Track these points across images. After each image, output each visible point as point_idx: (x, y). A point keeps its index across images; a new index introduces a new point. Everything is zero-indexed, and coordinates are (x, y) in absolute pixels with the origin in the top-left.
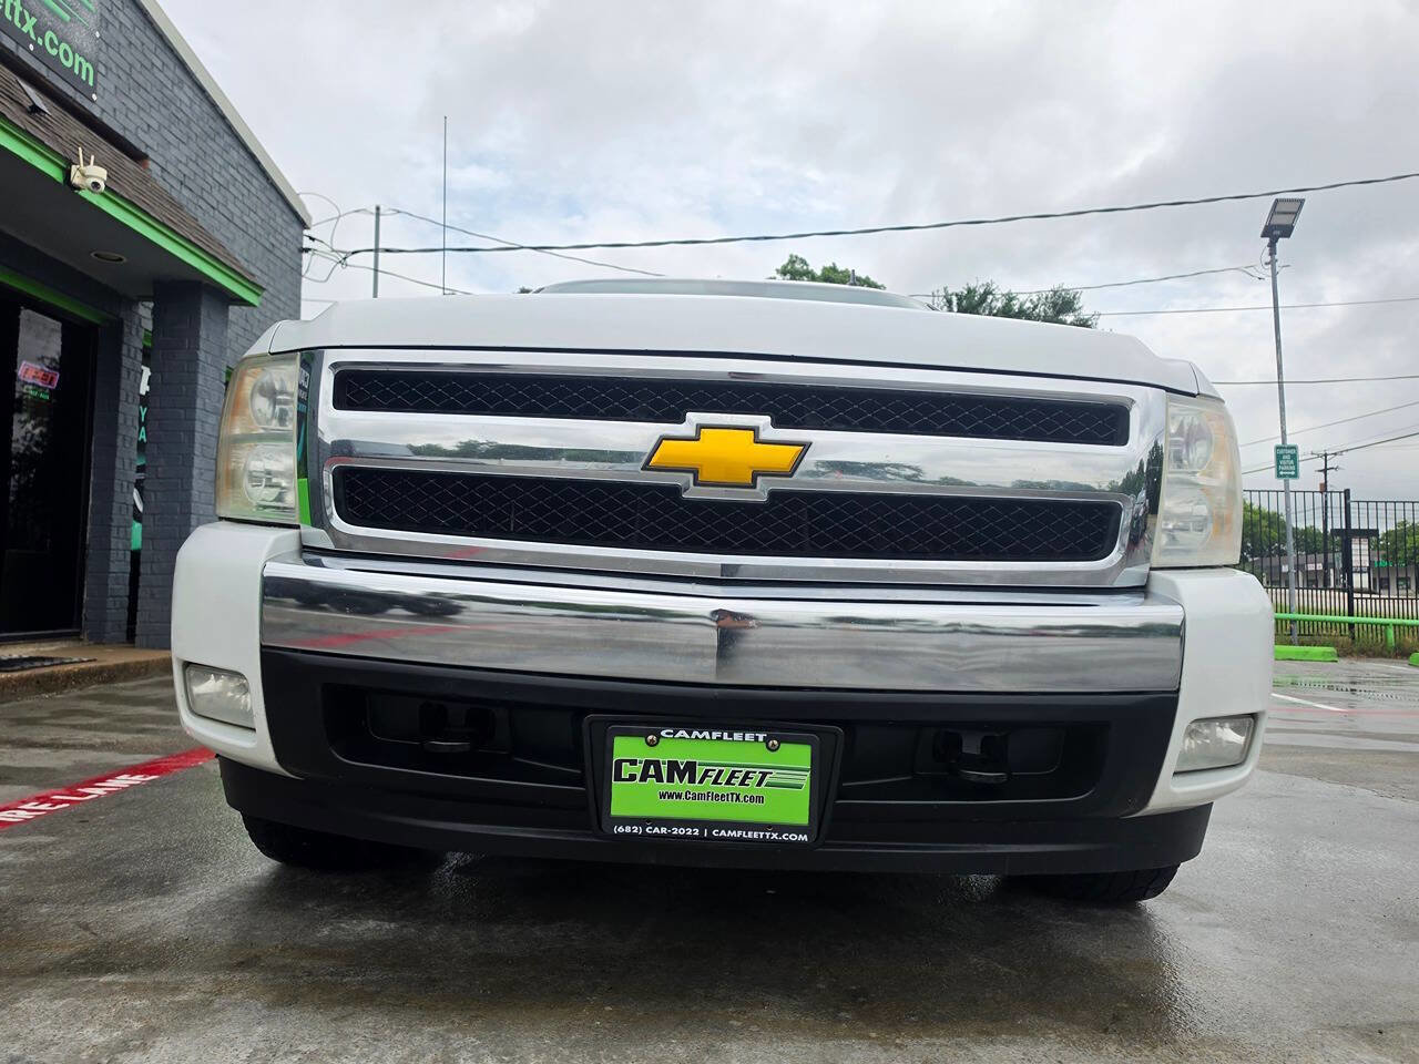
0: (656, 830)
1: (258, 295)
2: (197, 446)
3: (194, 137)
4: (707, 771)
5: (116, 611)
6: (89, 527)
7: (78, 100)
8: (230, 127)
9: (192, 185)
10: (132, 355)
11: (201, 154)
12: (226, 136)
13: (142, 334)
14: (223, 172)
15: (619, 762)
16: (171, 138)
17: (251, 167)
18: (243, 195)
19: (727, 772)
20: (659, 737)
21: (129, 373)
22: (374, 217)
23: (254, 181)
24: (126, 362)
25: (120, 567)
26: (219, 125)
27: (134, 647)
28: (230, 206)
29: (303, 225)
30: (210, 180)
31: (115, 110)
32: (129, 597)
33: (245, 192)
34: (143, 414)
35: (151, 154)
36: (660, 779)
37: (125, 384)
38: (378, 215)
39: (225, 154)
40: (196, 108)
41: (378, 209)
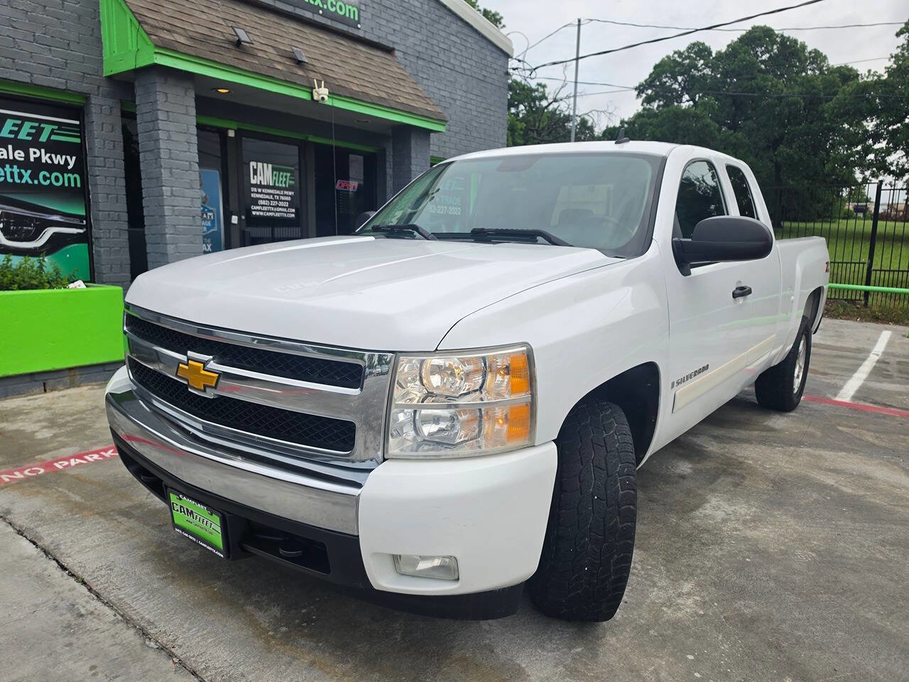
0: (185, 534)
1: (445, 125)
3: (424, 25)
7: (350, 31)
8: (450, 10)
9: (425, 57)
11: (429, 34)
12: (447, 16)
14: (447, 41)
15: (173, 503)
16: (409, 32)
17: (466, 31)
18: (461, 51)
20: (181, 497)
22: (577, 28)
23: (469, 39)
26: (442, 12)
28: (452, 61)
29: (508, 56)
30: (437, 49)
31: (372, 28)
33: (463, 48)
35: (396, 47)
36: (185, 514)
38: (579, 25)
39: (447, 30)
40: (426, 7)
41: (579, 21)
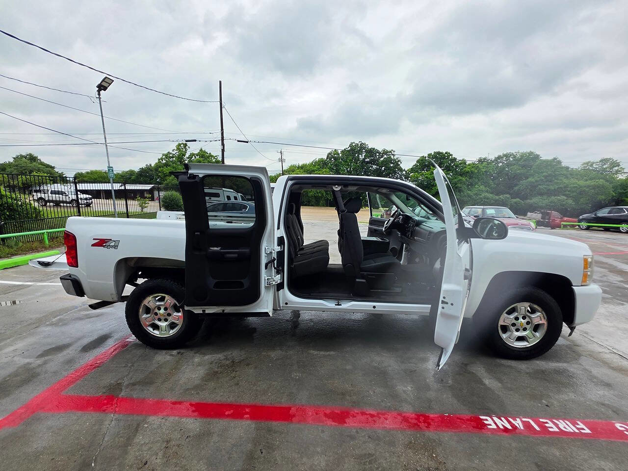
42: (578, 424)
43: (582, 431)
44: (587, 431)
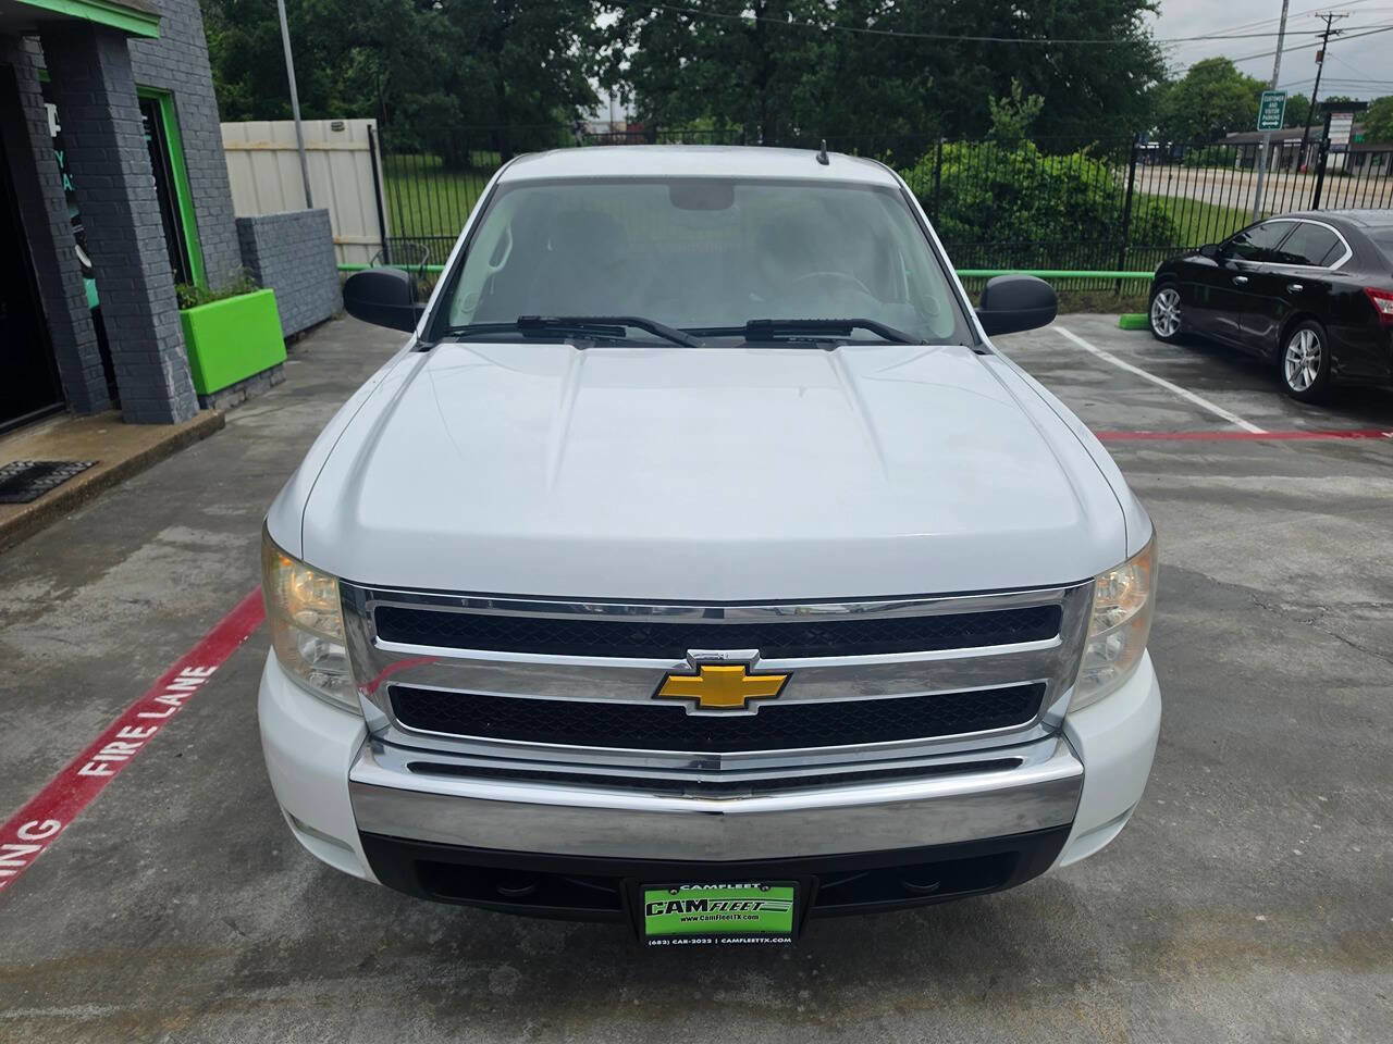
0: (680, 942)
1: (156, 24)
2: (135, 215)
4: (715, 905)
5: (95, 381)
6: (43, 300)
10: (34, 104)
13: (37, 76)
15: (650, 906)
19: (730, 904)
20: (678, 889)
21: (36, 125)
24: (29, 113)
25: (86, 336)
27: (122, 420)
32: (102, 364)
34: (61, 159)
36: (680, 909)
37: (34, 139)
42: (106, 769)
43: (91, 765)
44: (85, 771)
